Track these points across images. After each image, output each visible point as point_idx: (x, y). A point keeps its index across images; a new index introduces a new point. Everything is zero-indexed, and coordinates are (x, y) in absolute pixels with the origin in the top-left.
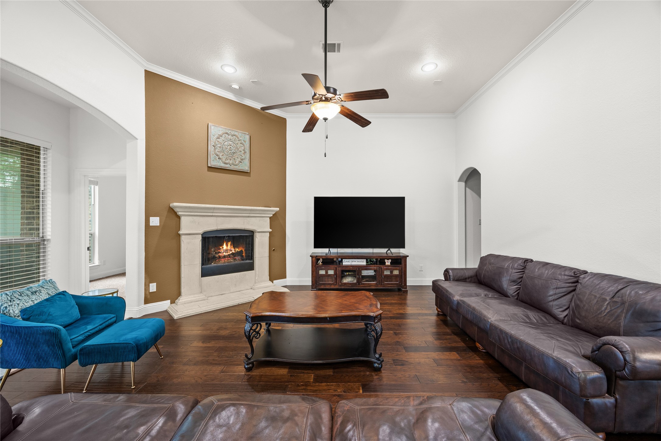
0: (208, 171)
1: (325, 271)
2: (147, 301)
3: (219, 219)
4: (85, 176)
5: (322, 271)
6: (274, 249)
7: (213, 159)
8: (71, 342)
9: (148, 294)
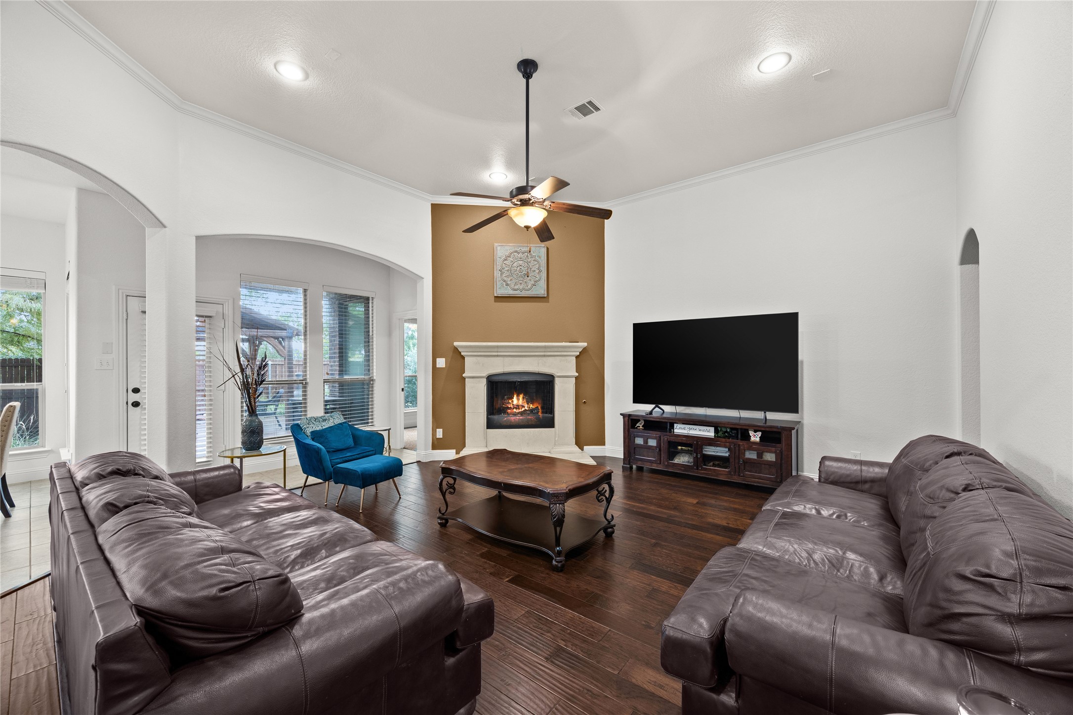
0: (495, 301)
1: (642, 439)
2: (434, 447)
3: (507, 359)
4: (399, 319)
5: (638, 439)
6: (585, 402)
7: (499, 287)
8: (331, 462)
9: (435, 439)
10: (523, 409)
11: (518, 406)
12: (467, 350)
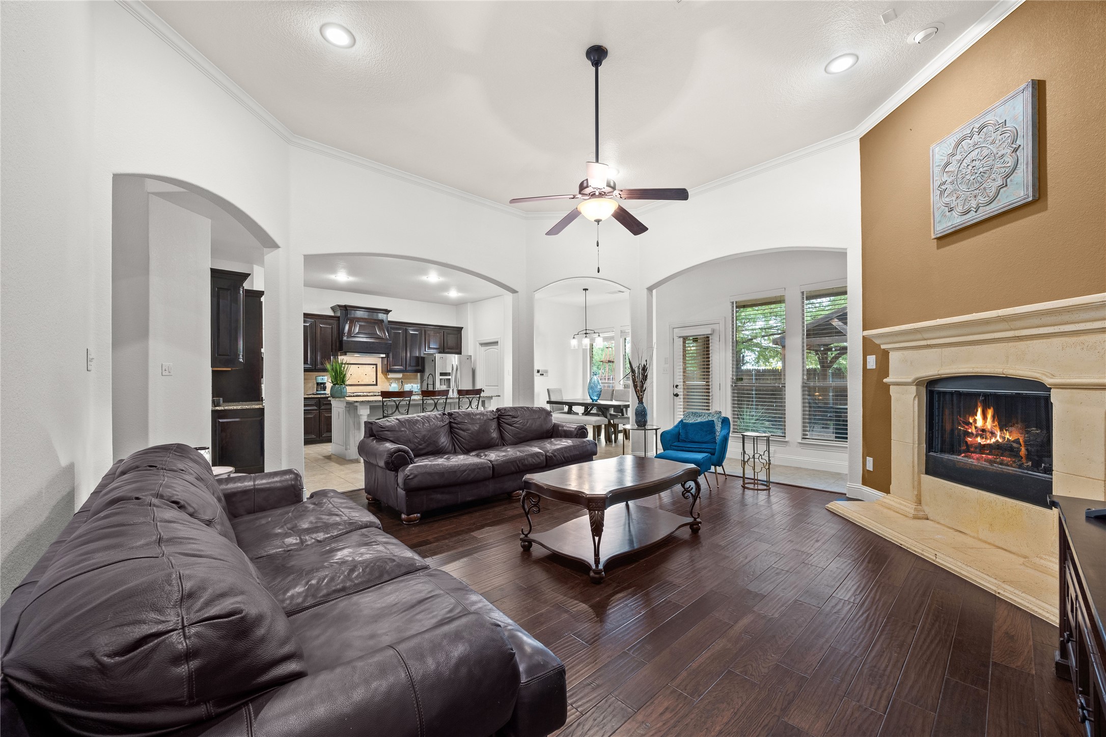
0: (938, 247)
2: (864, 482)
7: (938, 217)
9: (866, 471)
10: (993, 440)
11: (983, 430)
12: (887, 340)
